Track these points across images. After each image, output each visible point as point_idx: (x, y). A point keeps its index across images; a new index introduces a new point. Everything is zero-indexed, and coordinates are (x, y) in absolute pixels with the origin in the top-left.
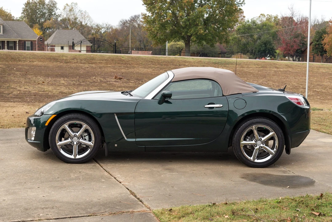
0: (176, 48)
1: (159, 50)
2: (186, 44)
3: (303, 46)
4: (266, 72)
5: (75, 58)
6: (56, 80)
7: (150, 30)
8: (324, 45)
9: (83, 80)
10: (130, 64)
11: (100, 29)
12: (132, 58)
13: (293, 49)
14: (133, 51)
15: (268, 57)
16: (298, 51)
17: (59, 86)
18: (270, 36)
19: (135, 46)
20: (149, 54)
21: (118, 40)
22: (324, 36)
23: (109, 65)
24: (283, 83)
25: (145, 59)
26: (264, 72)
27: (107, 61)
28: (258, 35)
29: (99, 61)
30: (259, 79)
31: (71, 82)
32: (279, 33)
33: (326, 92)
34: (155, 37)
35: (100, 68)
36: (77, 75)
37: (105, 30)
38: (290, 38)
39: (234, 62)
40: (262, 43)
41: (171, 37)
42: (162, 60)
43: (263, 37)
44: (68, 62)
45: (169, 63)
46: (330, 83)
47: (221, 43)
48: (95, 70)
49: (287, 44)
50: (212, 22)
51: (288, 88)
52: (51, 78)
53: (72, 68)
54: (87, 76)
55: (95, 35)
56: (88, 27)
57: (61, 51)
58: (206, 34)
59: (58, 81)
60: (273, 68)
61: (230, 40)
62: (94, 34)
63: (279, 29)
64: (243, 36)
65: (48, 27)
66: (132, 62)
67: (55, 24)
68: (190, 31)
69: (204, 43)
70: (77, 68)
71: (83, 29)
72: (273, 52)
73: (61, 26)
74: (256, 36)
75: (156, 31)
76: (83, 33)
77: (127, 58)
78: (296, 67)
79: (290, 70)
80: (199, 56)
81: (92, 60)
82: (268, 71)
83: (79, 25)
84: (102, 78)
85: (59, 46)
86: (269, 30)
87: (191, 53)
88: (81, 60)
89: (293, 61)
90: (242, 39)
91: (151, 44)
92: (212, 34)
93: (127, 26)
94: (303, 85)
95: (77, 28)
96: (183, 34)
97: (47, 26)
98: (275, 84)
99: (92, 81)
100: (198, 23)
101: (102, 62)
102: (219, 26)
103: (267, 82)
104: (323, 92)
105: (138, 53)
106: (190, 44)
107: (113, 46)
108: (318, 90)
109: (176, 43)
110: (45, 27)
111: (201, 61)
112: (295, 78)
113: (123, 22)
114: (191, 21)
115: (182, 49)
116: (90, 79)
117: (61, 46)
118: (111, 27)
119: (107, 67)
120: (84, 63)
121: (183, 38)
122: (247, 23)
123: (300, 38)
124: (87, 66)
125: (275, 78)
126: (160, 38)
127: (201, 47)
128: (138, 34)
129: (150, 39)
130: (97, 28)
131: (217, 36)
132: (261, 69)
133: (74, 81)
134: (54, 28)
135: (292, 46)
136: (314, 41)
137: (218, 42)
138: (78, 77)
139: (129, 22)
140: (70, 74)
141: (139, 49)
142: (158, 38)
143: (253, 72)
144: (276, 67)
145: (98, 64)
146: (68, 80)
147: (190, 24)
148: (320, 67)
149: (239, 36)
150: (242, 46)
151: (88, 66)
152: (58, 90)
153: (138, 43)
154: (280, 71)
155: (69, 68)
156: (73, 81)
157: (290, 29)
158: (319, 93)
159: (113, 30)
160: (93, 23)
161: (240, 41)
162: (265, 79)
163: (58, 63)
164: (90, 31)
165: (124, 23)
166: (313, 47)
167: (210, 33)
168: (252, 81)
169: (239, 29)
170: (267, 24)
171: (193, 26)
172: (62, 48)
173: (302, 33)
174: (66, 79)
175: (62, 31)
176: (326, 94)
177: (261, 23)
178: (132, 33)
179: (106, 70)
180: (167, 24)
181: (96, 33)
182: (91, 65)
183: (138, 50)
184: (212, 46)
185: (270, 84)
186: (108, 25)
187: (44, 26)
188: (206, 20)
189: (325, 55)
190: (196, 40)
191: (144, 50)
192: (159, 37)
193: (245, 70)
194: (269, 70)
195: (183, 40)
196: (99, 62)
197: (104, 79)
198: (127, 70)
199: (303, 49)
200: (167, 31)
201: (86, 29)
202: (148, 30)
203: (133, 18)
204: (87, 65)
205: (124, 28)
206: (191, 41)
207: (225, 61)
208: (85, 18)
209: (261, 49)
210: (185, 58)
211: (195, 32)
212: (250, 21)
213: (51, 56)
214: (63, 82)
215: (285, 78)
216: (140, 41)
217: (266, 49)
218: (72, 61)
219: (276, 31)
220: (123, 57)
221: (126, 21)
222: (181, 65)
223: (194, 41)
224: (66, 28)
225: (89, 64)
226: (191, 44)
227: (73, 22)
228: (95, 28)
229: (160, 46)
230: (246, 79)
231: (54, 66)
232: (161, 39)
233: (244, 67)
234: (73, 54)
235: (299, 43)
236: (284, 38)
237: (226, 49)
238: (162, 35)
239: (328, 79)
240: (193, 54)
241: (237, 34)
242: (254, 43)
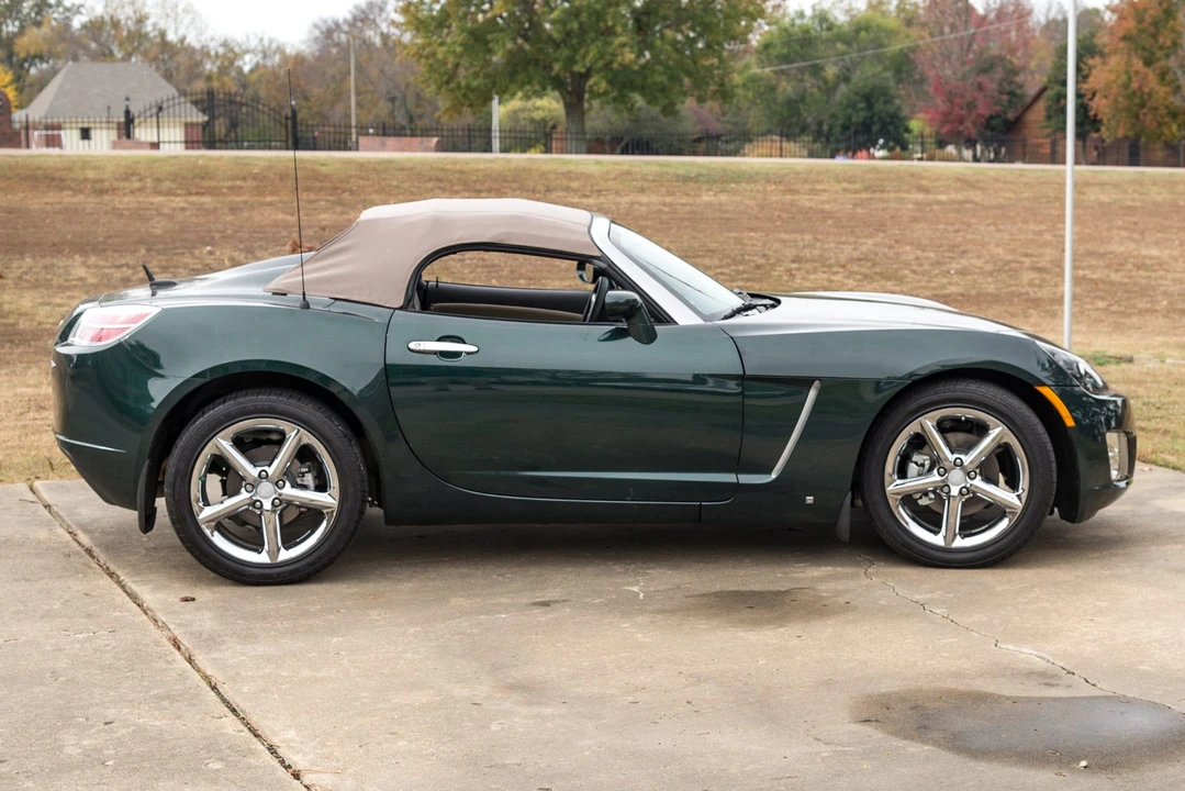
0: (532, 121)
1: (466, 132)
2: (569, 107)
3: (1010, 102)
4: (884, 209)
5: (132, 175)
6: (53, 265)
7: (427, 58)
8: (1091, 99)
9: (164, 263)
10: (352, 192)
11: (237, 56)
12: (361, 166)
13: (974, 115)
14: (363, 140)
15: (882, 147)
16: (994, 122)
17: (62, 288)
18: (885, 69)
19: (371, 118)
20: (426, 150)
21: (306, 98)
22: (1091, 62)
23: (269, 199)
24: (956, 250)
25: (411, 169)
26: (876, 209)
27: (263, 181)
28: (841, 63)
29: (230, 183)
30: (859, 237)
31: (113, 270)
32: (922, 56)
33: (1126, 280)
34: (448, 82)
35: (233, 210)
36: (141, 241)
37: (255, 60)
38: (964, 75)
39: (757, 174)
40: (857, 94)
41: (512, 81)
42: (477, 171)
43: (858, 73)
44: (107, 191)
45: (505, 181)
46: (1133, 246)
47: (701, 100)
48: (212, 218)
49: (950, 97)
50: (665, 18)
51: (977, 271)
52: (33, 257)
53: (122, 215)
54: (178, 244)
55: (218, 80)
56: (190, 51)
57: (81, 148)
58: (643, 67)
59: (61, 271)
60: (908, 192)
61: (737, 86)
62: (215, 77)
63: (921, 42)
64: (783, 72)
65: (32, 52)
66: (361, 182)
67: (63, 39)
68: (584, 56)
69: (639, 100)
70: (139, 215)
71: (171, 59)
72: (896, 128)
73: (85, 48)
74: (831, 71)
75: (451, 60)
76: (171, 75)
77: (339, 166)
78: (997, 185)
79: (976, 196)
80: (619, 150)
81: (203, 178)
82: (894, 205)
83: (152, 44)
84: (241, 250)
85: (74, 125)
86: (881, 46)
87: (590, 141)
88: (158, 180)
89: (976, 159)
90: (778, 82)
91: (436, 108)
92: (668, 67)
93: (338, 45)
94: (1032, 255)
95: (145, 54)
96: (557, 67)
97: (28, 52)
98: (925, 254)
99: (199, 266)
100: (614, 26)
101: (241, 187)
102: (692, 35)
103: (891, 247)
104: (1112, 284)
105: (383, 147)
106: (583, 106)
107: (283, 121)
108: (1095, 276)
109: (529, 104)
110: (22, 55)
111: (629, 173)
112: (998, 230)
113: (324, 29)
114: (584, 17)
115: (554, 127)
116: (193, 257)
117: (80, 125)
118: (278, 48)
119: (262, 204)
120: (170, 193)
121: (558, 83)
122: (798, 22)
123: (999, 74)
124: (182, 205)
125: (921, 231)
126: (468, 87)
127: (626, 115)
128: (382, 71)
129: (430, 91)
130: (224, 55)
131: (689, 74)
132: (864, 196)
133: (127, 265)
134: (57, 56)
135: (971, 106)
136: (1050, 81)
137: (692, 95)
138: (143, 251)
139: (346, 28)
140: (110, 237)
141: (387, 130)
142: (459, 87)
143: (835, 208)
144: (921, 189)
145: (224, 194)
146: (102, 263)
147: (580, 28)
148: (1087, 184)
149: (768, 70)
150: (779, 109)
151: (185, 205)
152: (59, 305)
153: (383, 109)
154: (939, 203)
155: (106, 213)
156: (121, 266)
157: (962, 39)
158: (1101, 286)
159: (285, 59)
160: (209, 33)
161: (773, 89)
162: (881, 235)
163: (65, 193)
164: (199, 64)
165: (329, 32)
166: (1050, 107)
167: (660, 62)
168: (832, 245)
169: (767, 46)
170: (873, 25)
171: (592, 35)
172: (85, 134)
173: (1004, 53)
174: (92, 260)
175: (87, 67)
176: (1127, 292)
177: (847, 18)
178: (359, 68)
179: (257, 217)
180: (492, 32)
181: (223, 70)
182: (194, 199)
183: (384, 135)
184: (670, 110)
185: (904, 257)
186: (266, 42)
187: (16, 49)
188: (644, 14)
189: (1095, 135)
190: (609, 88)
191: (408, 132)
192: (463, 83)
193: (804, 201)
194: (896, 200)
195: (557, 93)
196: (228, 188)
197: (250, 255)
198: (342, 213)
199: (1011, 115)
200: (495, 59)
201: (181, 58)
202: (421, 56)
203: (363, 12)
204: (179, 202)
205: (329, 52)
206: (587, 96)
207: (724, 170)
208: (177, 15)
209: (854, 120)
210: (569, 162)
211: (602, 57)
212: (808, 13)
213: (38, 168)
214: (81, 272)
215: (958, 231)
216: (393, 100)
217: (872, 117)
218: (123, 184)
219: (909, 48)
220: (323, 165)
221: (337, 25)
222: (555, 189)
223: (599, 95)
224: (104, 55)
225: (191, 194)
226: (586, 105)
227: (129, 31)
228: (217, 53)
229: (468, 118)
230: (808, 237)
231: (48, 208)
232: (472, 90)
233: (797, 192)
234: (125, 158)
235: (996, 94)
236: (937, 75)
237: (718, 120)
238: (476, 75)
239: (1126, 229)
240: (597, 145)
241: (761, 63)
242: (825, 98)
